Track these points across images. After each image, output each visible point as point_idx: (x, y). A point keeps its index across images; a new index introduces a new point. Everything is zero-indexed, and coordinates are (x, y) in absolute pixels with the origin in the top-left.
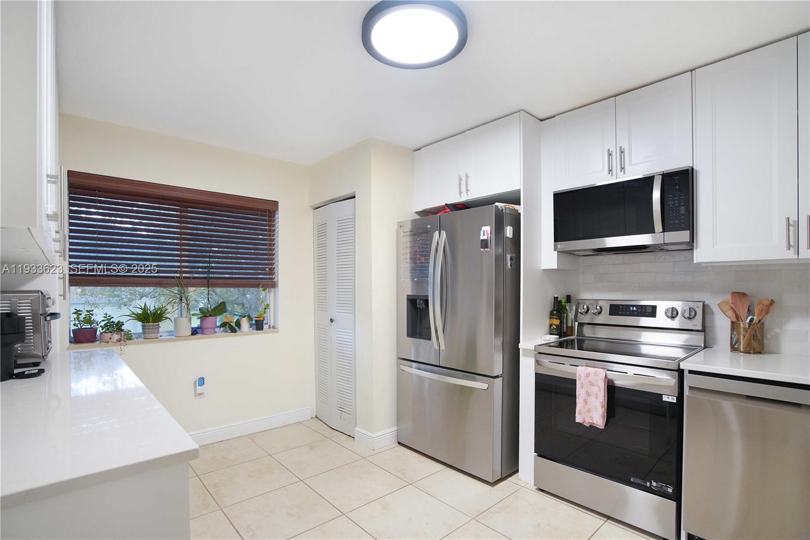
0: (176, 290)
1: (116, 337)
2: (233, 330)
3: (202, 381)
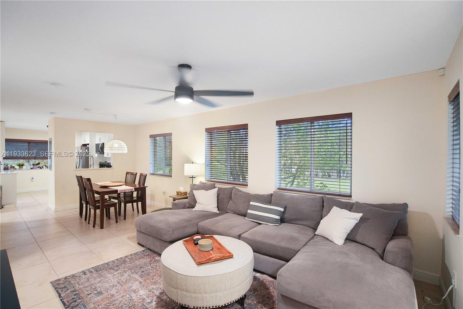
0: (27, 160)
1: (13, 169)
2: (41, 168)
3: (33, 178)
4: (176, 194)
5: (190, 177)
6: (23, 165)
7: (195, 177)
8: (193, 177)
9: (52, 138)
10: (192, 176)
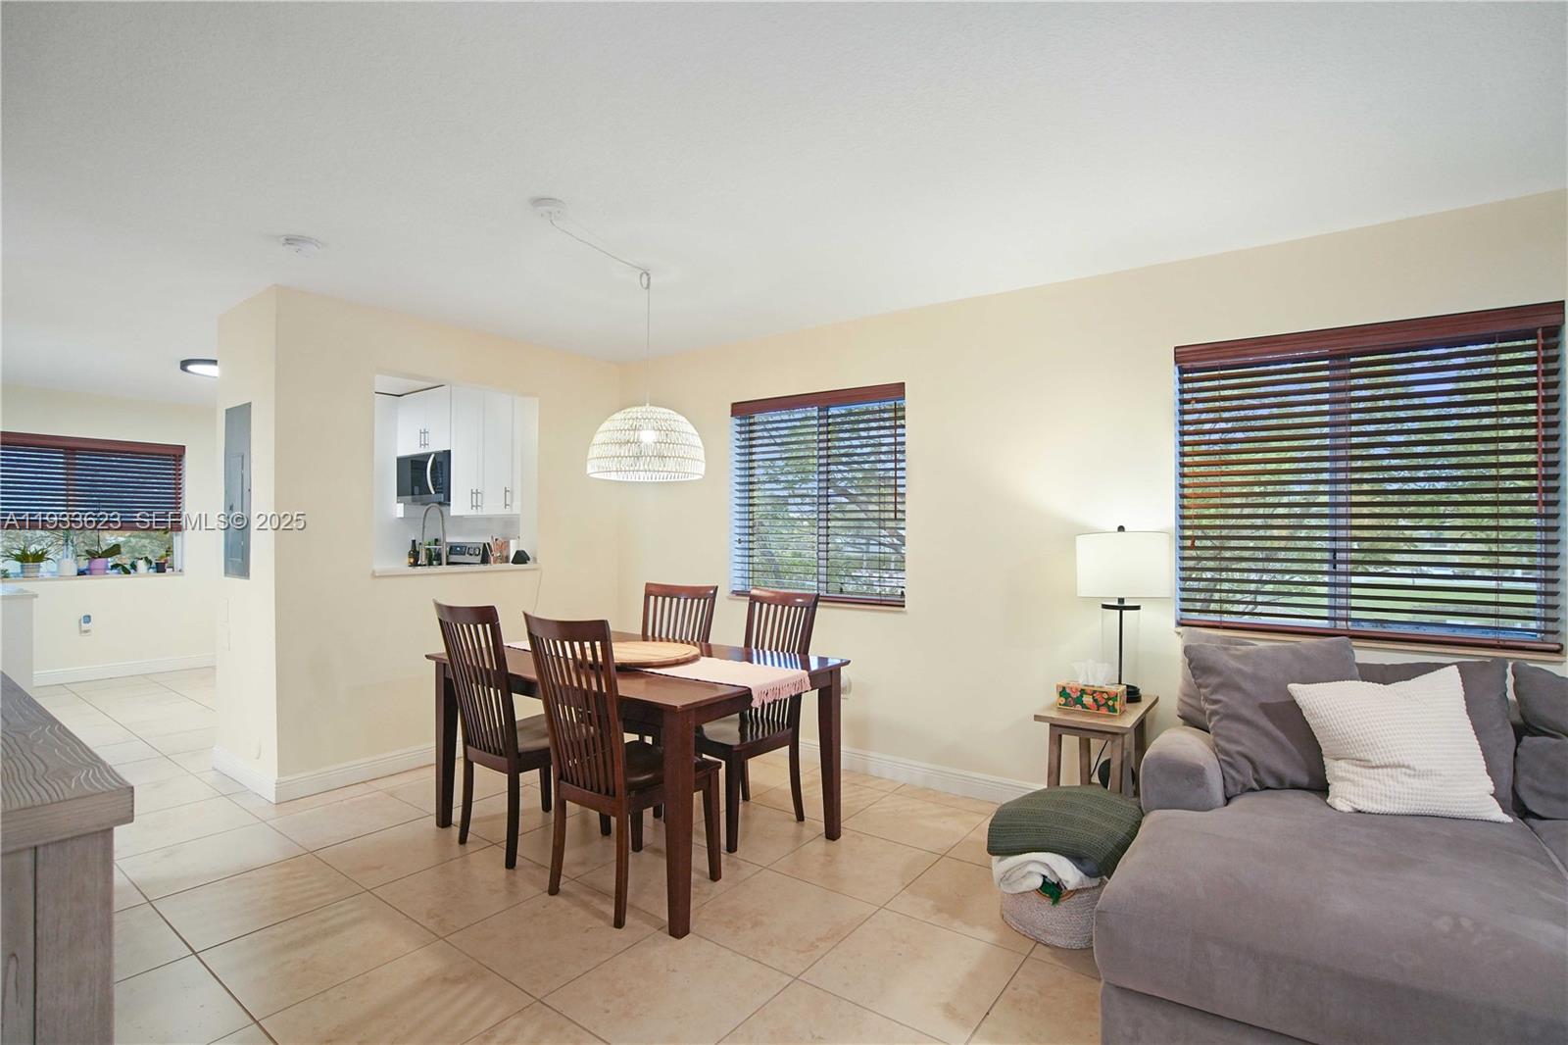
0: (61, 532)
2: (127, 572)
3: (87, 619)
4: (1055, 697)
5: (1105, 607)
6: (39, 557)
7: (1137, 608)
8: (1121, 607)
9: (249, 404)
10: (1121, 600)
